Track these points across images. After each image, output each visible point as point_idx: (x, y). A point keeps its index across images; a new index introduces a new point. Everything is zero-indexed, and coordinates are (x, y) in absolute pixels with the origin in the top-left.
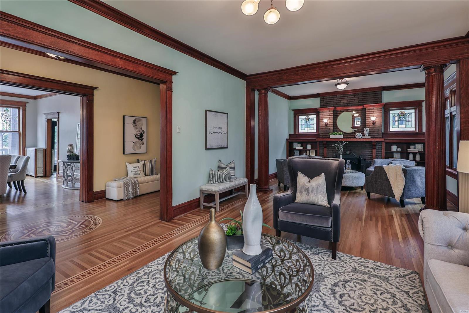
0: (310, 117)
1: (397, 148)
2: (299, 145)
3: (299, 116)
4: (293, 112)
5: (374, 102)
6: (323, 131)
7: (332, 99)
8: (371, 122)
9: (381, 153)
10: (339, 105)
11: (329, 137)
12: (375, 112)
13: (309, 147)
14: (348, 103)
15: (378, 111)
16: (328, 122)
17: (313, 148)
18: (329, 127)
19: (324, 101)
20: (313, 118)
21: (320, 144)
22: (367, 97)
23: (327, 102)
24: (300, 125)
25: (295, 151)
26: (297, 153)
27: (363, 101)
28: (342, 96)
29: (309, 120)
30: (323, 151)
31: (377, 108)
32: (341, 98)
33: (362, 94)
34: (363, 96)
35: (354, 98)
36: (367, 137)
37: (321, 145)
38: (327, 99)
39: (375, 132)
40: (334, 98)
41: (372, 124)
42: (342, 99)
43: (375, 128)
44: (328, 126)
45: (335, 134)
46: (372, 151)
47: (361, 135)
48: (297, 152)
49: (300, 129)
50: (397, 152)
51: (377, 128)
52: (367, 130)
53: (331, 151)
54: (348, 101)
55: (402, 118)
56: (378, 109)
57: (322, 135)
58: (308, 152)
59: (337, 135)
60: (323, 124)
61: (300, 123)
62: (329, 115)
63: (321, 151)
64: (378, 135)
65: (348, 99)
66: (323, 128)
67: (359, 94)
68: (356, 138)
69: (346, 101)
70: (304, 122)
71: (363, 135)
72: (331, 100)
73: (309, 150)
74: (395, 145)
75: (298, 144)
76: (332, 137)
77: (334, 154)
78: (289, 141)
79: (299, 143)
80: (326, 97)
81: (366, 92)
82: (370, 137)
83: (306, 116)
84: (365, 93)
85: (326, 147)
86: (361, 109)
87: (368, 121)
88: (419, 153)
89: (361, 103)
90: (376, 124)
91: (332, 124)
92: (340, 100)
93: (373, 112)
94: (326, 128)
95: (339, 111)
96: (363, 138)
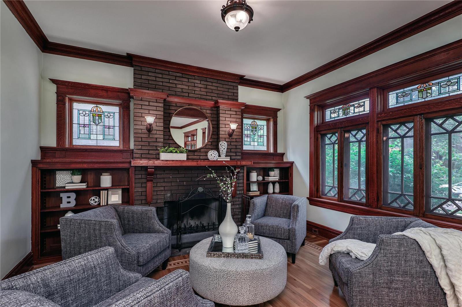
0: (105, 108)
1: (257, 176)
2: (77, 178)
3: (71, 101)
4: (53, 88)
6: (143, 144)
7: (160, 76)
8: (227, 133)
9: (242, 186)
10: (174, 93)
11: (159, 159)
12: (232, 116)
13: (106, 180)
14: (189, 91)
15: (236, 114)
16: (154, 126)
17: (115, 185)
18: (156, 136)
19: (143, 77)
20: (112, 113)
21: (137, 172)
22: (219, 88)
23: (148, 80)
24: (75, 127)
25: (62, 195)
26: (69, 200)
27: (212, 95)
28: (178, 75)
29: (100, 116)
30: (144, 190)
31: (235, 110)
32: (177, 78)
34: (214, 84)
35: (200, 86)
36: (224, 158)
37: (140, 176)
39: (232, 150)
40: (164, 76)
41: (227, 136)
42: (179, 82)
43: (232, 144)
44: (154, 132)
45: (171, 152)
47: (218, 154)
48: (69, 197)
49: (75, 136)
50: (258, 182)
51: (235, 143)
52: (223, 146)
53: (162, 188)
54: (190, 88)
55: (254, 131)
56: (236, 112)
57: (139, 152)
58: (103, 193)
59: (176, 152)
60: (142, 127)
61: (75, 120)
62: (155, 108)
63: (140, 190)
64: (236, 155)
65: (189, 84)
66: (143, 136)
67: (208, 80)
68: (208, 159)
69: (187, 88)
70: (87, 118)
71: (219, 156)
72: (158, 79)
73: (107, 189)
74: (255, 171)
75: (73, 174)
77: (169, 195)
78: (41, 166)
79: (74, 171)
80: (147, 69)
81: (218, 80)
82: (228, 159)
83: (94, 105)
84: (215, 81)
85: (152, 181)
86: (212, 107)
87: (223, 131)
88: (278, 182)
89: (211, 97)
90: (234, 137)
91: (162, 128)
92: (175, 82)
93: (229, 116)
94: (151, 136)
95: (174, 105)
96: (220, 159)
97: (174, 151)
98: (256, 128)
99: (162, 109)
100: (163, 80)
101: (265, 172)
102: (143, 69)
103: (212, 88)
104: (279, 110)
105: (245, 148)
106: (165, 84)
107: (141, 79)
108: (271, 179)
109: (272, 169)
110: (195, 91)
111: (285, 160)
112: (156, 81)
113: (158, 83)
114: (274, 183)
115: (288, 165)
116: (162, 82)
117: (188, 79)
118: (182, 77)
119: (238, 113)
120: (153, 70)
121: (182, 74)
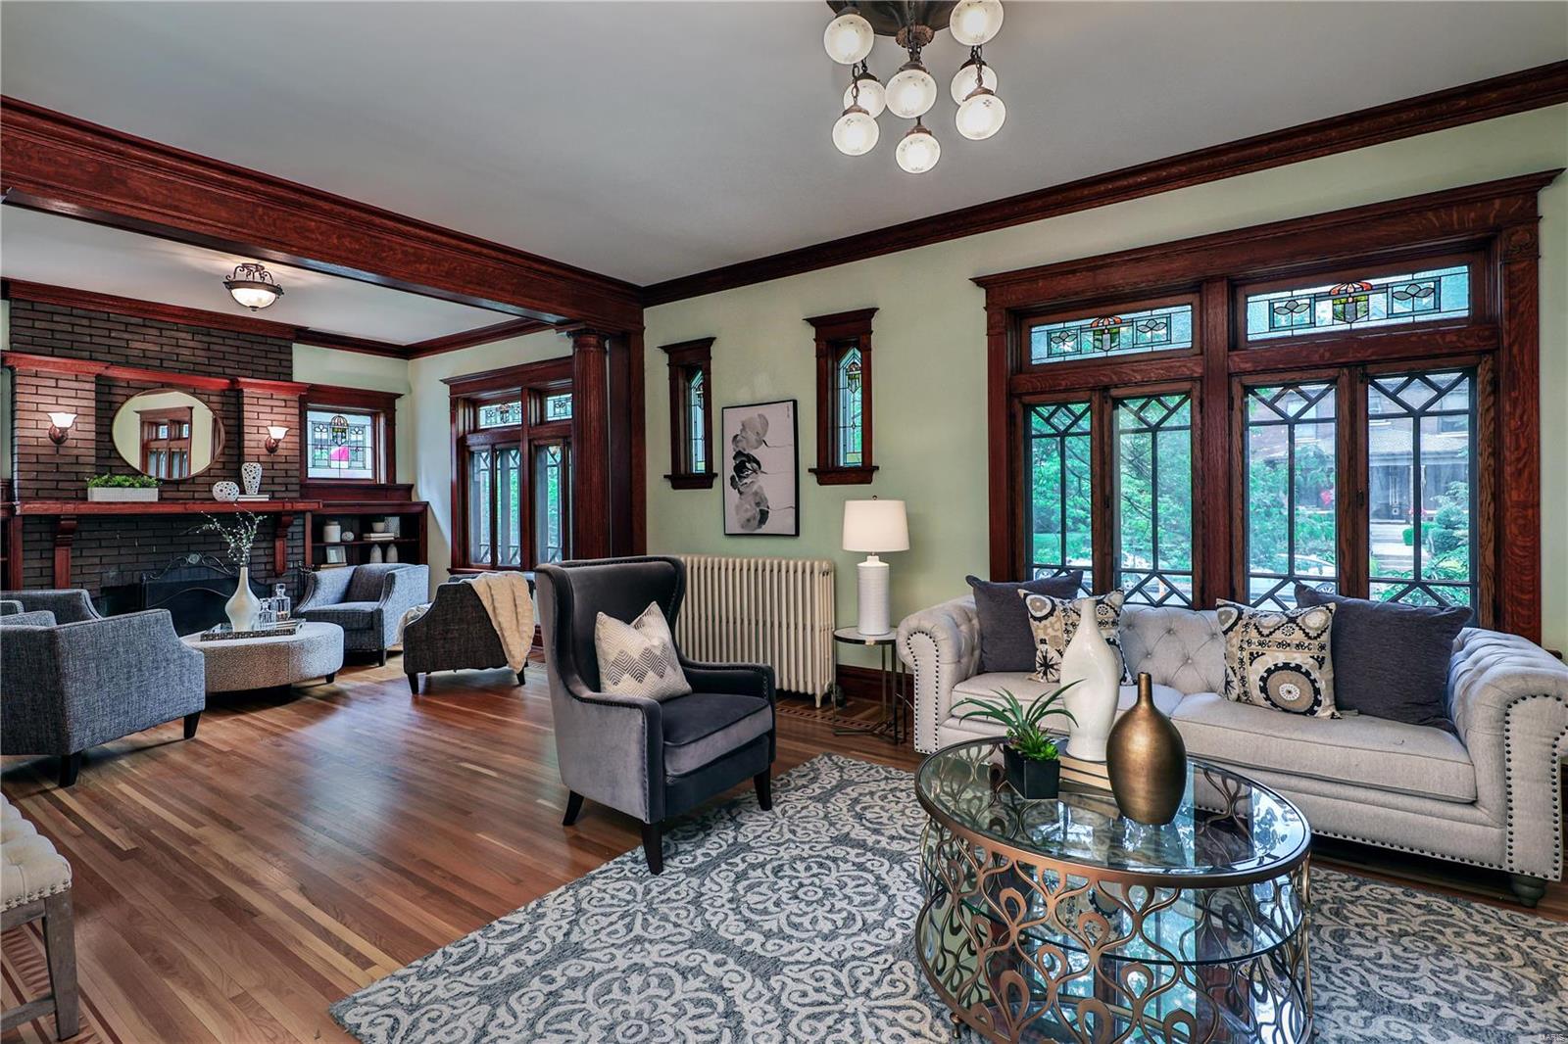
1: (343, 532)
5: (266, 374)
6: (41, 467)
7: (85, 322)
8: (262, 444)
9: (304, 552)
10: (123, 359)
11: (86, 499)
12: (275, 410)
14: (163, 356)
15: (285, 406)
16: (71, 434)
18: (75, 452)
21: (29, 528)
22: (241, 351)
23: (52, 331)
27: (224, 363)
28: (133, 320)
30: (47, 563)
31: (283, 397)
32: (130, 328)
33: (224, 334)
34: (228, 342)
35: (191, 344)
36: (253, 496)
37: (36, 536)
38: (56, 318)
39: (276, 480)
40: (96, 324)
41: (265, 451)
42: (136, 337)
43: (275, 467)
44: (68, 443)
45: (119, 485)
46: (274, 548)
47: (237, 488)
50: (343, 543)
51: (283, 466)
52: (252, 473)
53: (96, 561)
54: (165, 349)
55: (339, 439)
56: (285, 401)
57: (35, 484)
59: (132, 486)
60: (38, 433)
62: (73, 393)
63: (37, 563)
64: (287, 490)
65: (164, 341)
66: (40, 451)
67: (214, 332)
68: (214, 499)
69: (158, 349)
71: (243, 492)
72: (77, 329)
76: (99, 494)
80: (48, 308)
81: (238, 332)
82: (265, 498)
84: (233, 335)
85: (70, 545)
86: (224, 390)
87: (253, 441)
88: (395, 542)
89: (221, 369)
90: (279, 452)
91: (92, 436)
92: (126, 336)
93: (268, 410)
94: (61, 452)
95: (123, 384)
96: (243, 499)
97: (127, 484)
98: (344, 431)
99: (93, 395)
100: (93, 332)
101: (365, 523)
102: (37, 307)
103: (224, 349)
104: (399, 396)
105: (312, 473)
106: (96, 340)
107: (33, 328)
108: (375, 537)
109: (381, 518)
110: (178, 355)
111: (414, 499)
112: (73, 332)
113: (78, 338)
114: (384, 546)
115: (419, 509)
116: (91, 335)
117: (161, 329)
118: (144, 326)
119: (289, 404)
120: (67, 311)
121: (145, 319)
